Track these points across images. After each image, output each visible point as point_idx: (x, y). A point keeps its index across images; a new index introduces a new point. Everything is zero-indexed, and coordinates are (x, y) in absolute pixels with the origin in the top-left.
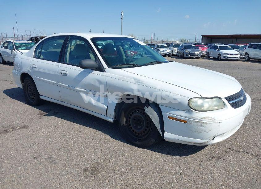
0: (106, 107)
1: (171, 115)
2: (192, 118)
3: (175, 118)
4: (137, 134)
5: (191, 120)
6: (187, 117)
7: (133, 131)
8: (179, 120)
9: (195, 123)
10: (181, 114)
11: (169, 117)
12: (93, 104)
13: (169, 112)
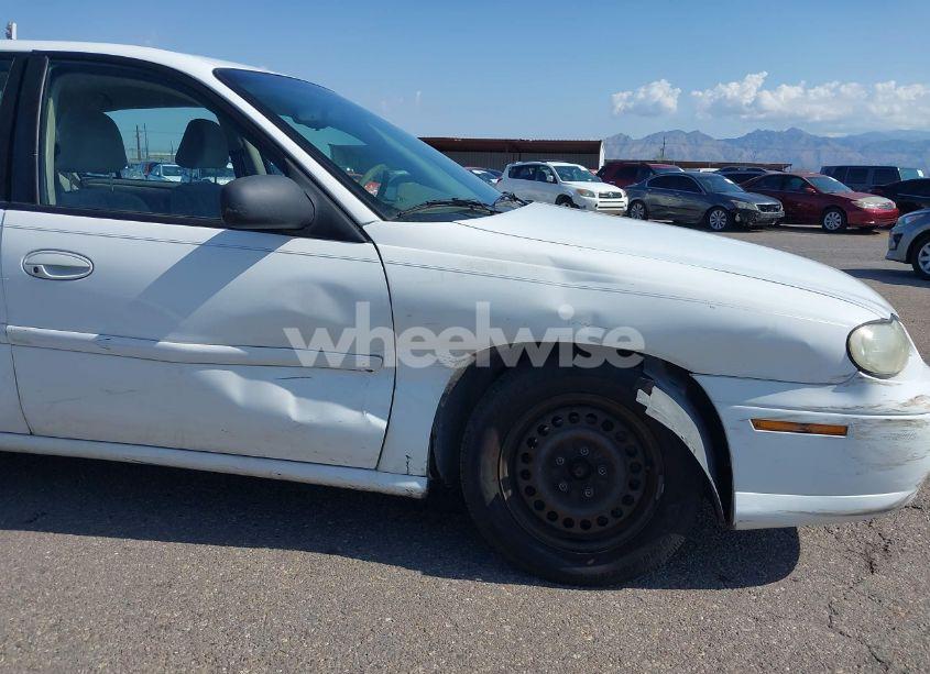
0: (383, 424)
1: (767, 412)
2: (869, 411)
3: (792, 420)
4: (577, 529)
5: (864, 421)
6: (845, 410)
7: (553, 516)
8: (806, 428)
9: (884, 431)
10: (817, 402)
11: (758, 424)
12: (289, 418)
13: (753, 401)
